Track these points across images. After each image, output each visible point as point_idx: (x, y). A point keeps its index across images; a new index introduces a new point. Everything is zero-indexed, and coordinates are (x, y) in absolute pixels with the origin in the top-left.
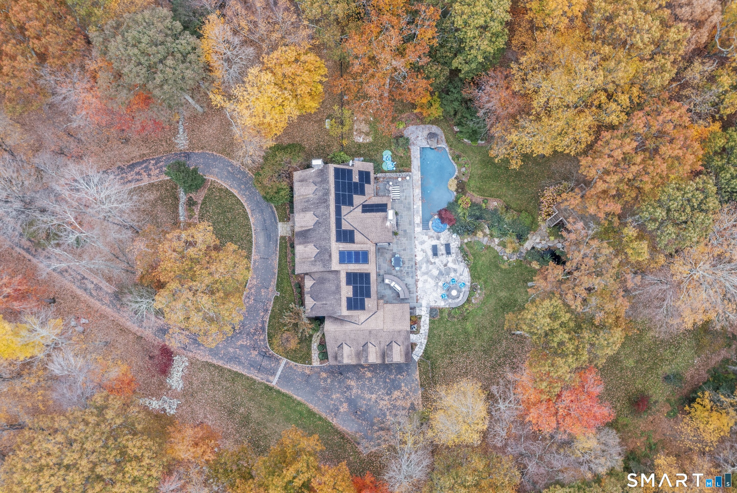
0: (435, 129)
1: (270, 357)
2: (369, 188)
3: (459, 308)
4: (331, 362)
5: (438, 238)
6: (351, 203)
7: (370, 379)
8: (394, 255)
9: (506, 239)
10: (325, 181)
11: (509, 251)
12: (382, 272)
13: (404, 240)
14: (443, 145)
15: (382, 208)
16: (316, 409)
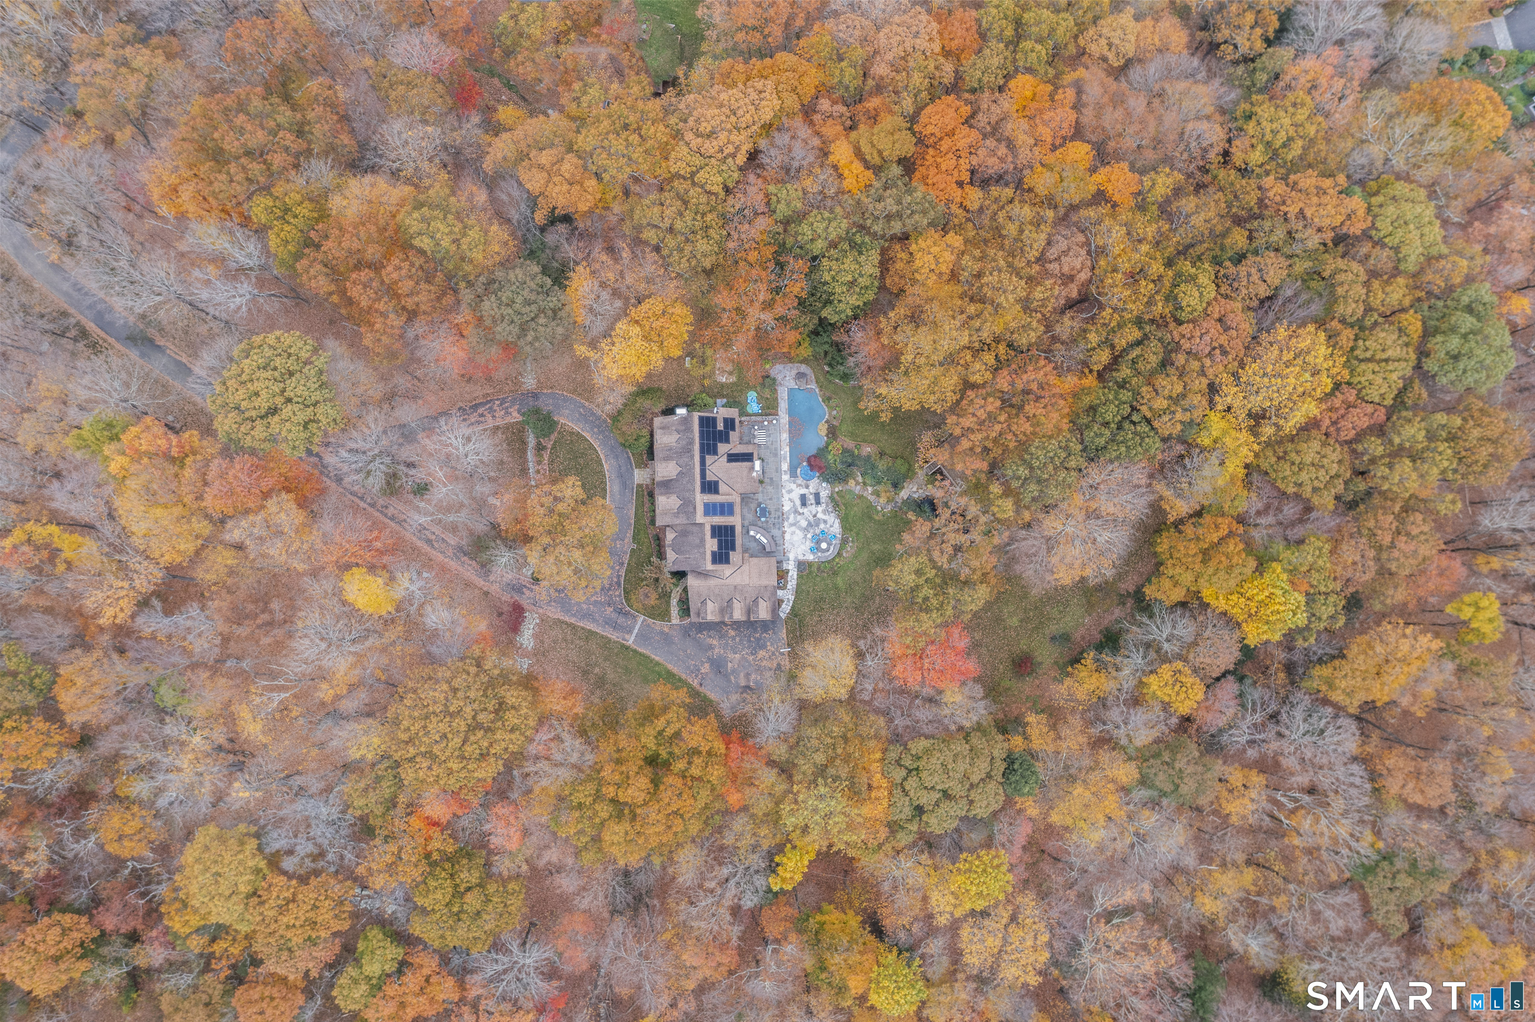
0: (804, 368)
1: (626, 614)
2: (734, 436)
3: (829, 562)
4: (693, 618)
5: (807, 487)
6: (715, 453)
7: (734, 638)
8: (759, 505)
9: (879, 488)
10: (689, 429)
11: (883, 500)
12: (746, 523)
13: (770, 489)
14: (813, 386)
15: (747, 457)
16: (675, 670)
